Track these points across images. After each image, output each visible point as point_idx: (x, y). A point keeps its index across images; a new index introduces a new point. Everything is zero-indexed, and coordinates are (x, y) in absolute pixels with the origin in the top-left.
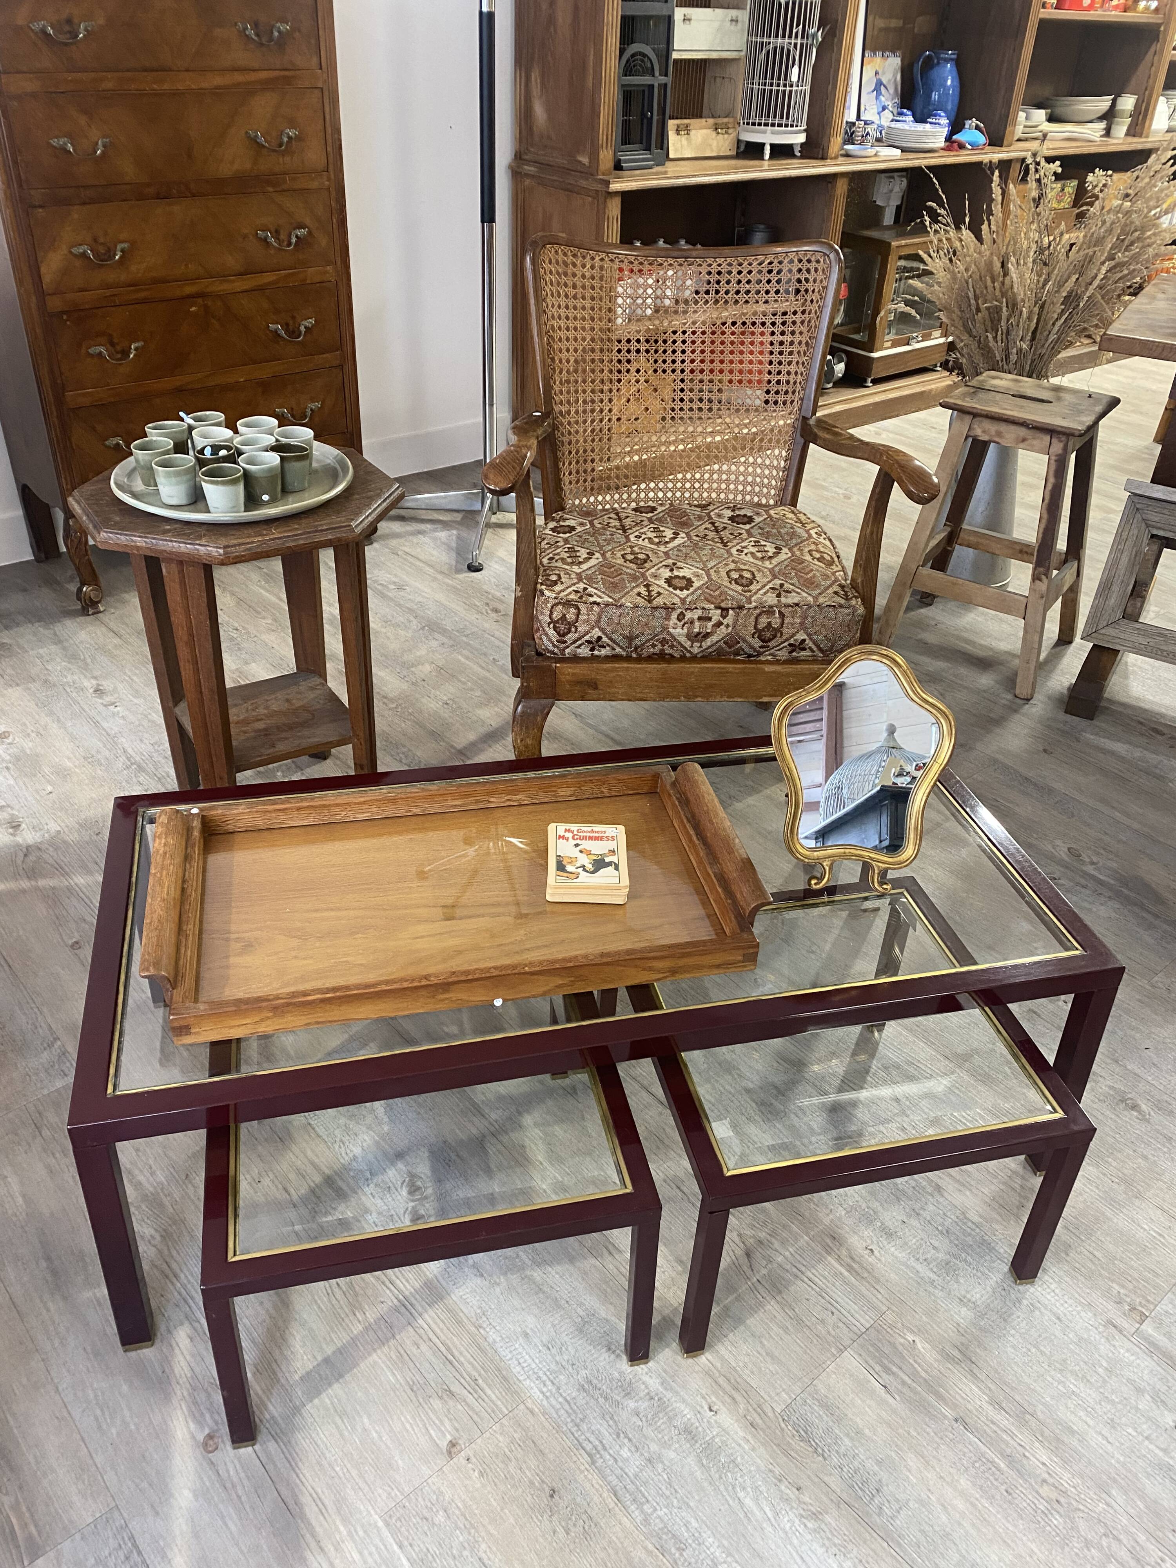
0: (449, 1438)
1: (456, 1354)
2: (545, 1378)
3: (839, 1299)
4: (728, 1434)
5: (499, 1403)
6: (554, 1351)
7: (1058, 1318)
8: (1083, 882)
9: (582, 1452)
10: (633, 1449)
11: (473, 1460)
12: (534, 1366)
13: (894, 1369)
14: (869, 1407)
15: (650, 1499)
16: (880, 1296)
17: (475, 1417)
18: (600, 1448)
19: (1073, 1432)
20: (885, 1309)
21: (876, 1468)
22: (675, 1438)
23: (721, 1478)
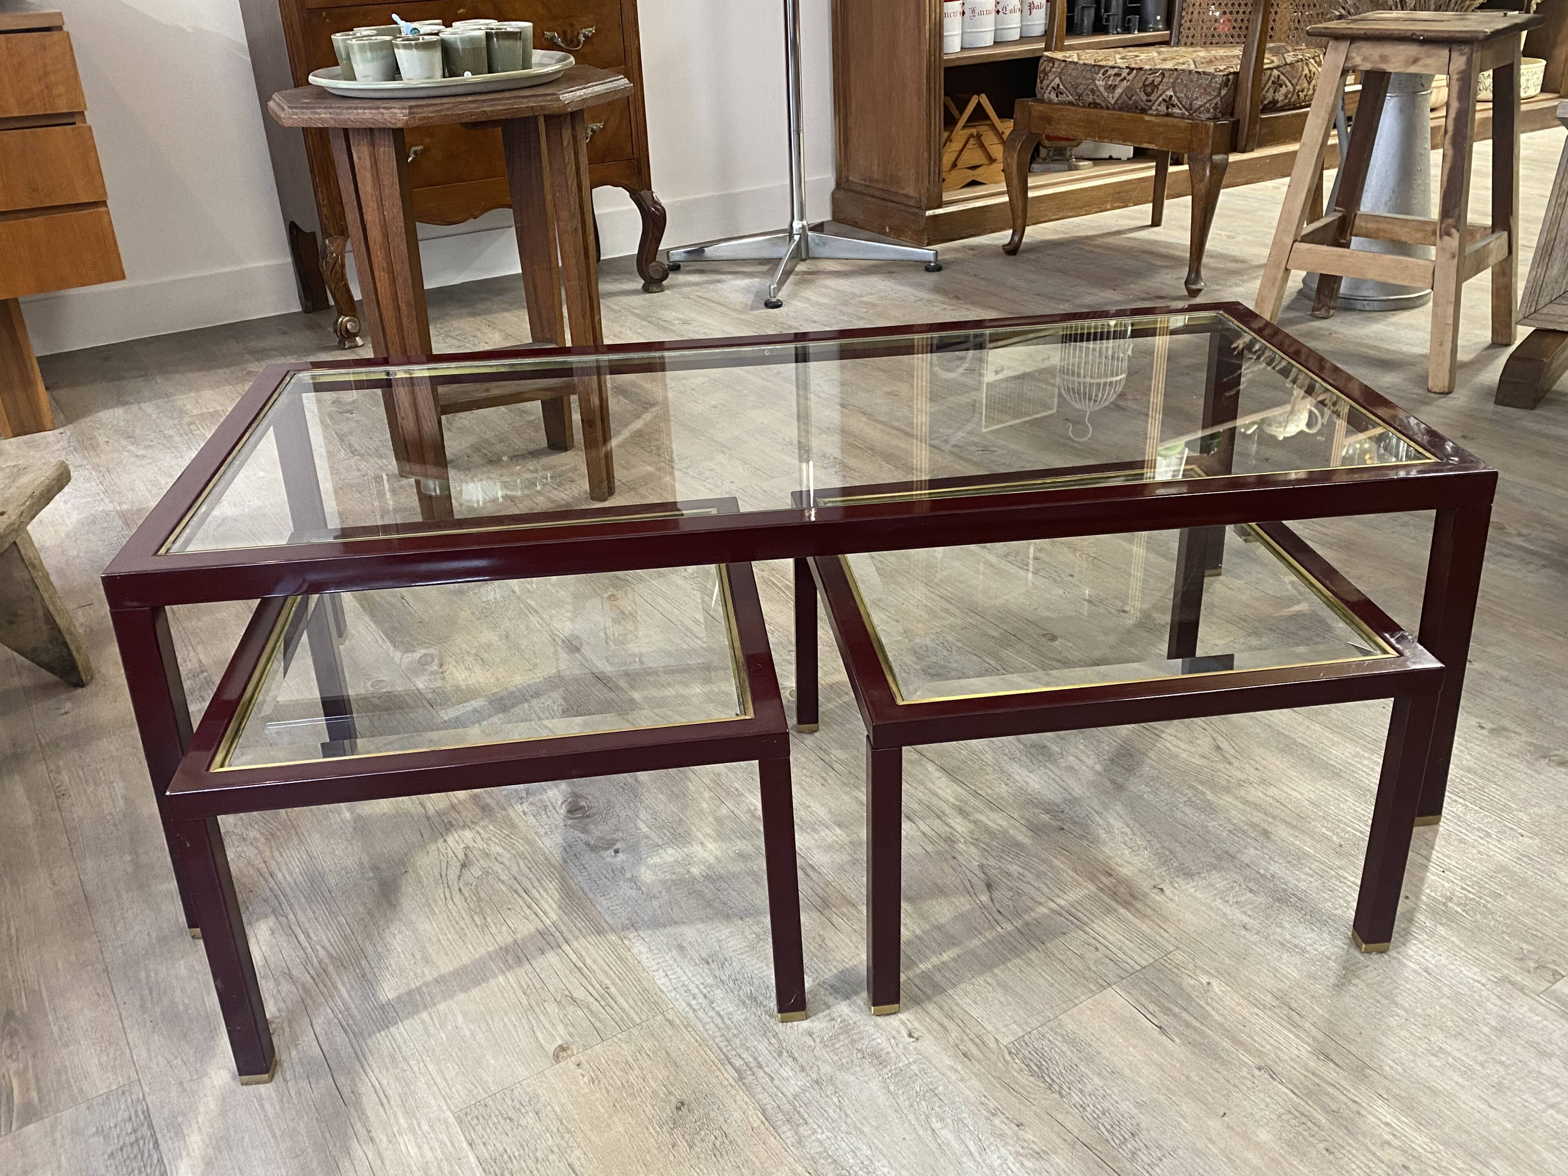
0: (560, 1042)
1: (589, 961)
2: (696, 991)
3: (1108, 936)
4: (930, 1061)
5: (632, 1012)
6: (713, 966)
7: (1426, 971)
8: (1506, 551)
9: (729, 1067)
10: (797, 1069)
11: (585, 1065)
12: (684, 978)
13: (1177, 1010)
14: (1135, 1047)
15: (810, 1121)
16: (1166, 935)
17: (598, 1025)
18: (753, 1064)
19: (1434, 1092)
20: (1172, 948)
21: (1134, 1111)
22: (856, 1062)
23: (911, 1106)
